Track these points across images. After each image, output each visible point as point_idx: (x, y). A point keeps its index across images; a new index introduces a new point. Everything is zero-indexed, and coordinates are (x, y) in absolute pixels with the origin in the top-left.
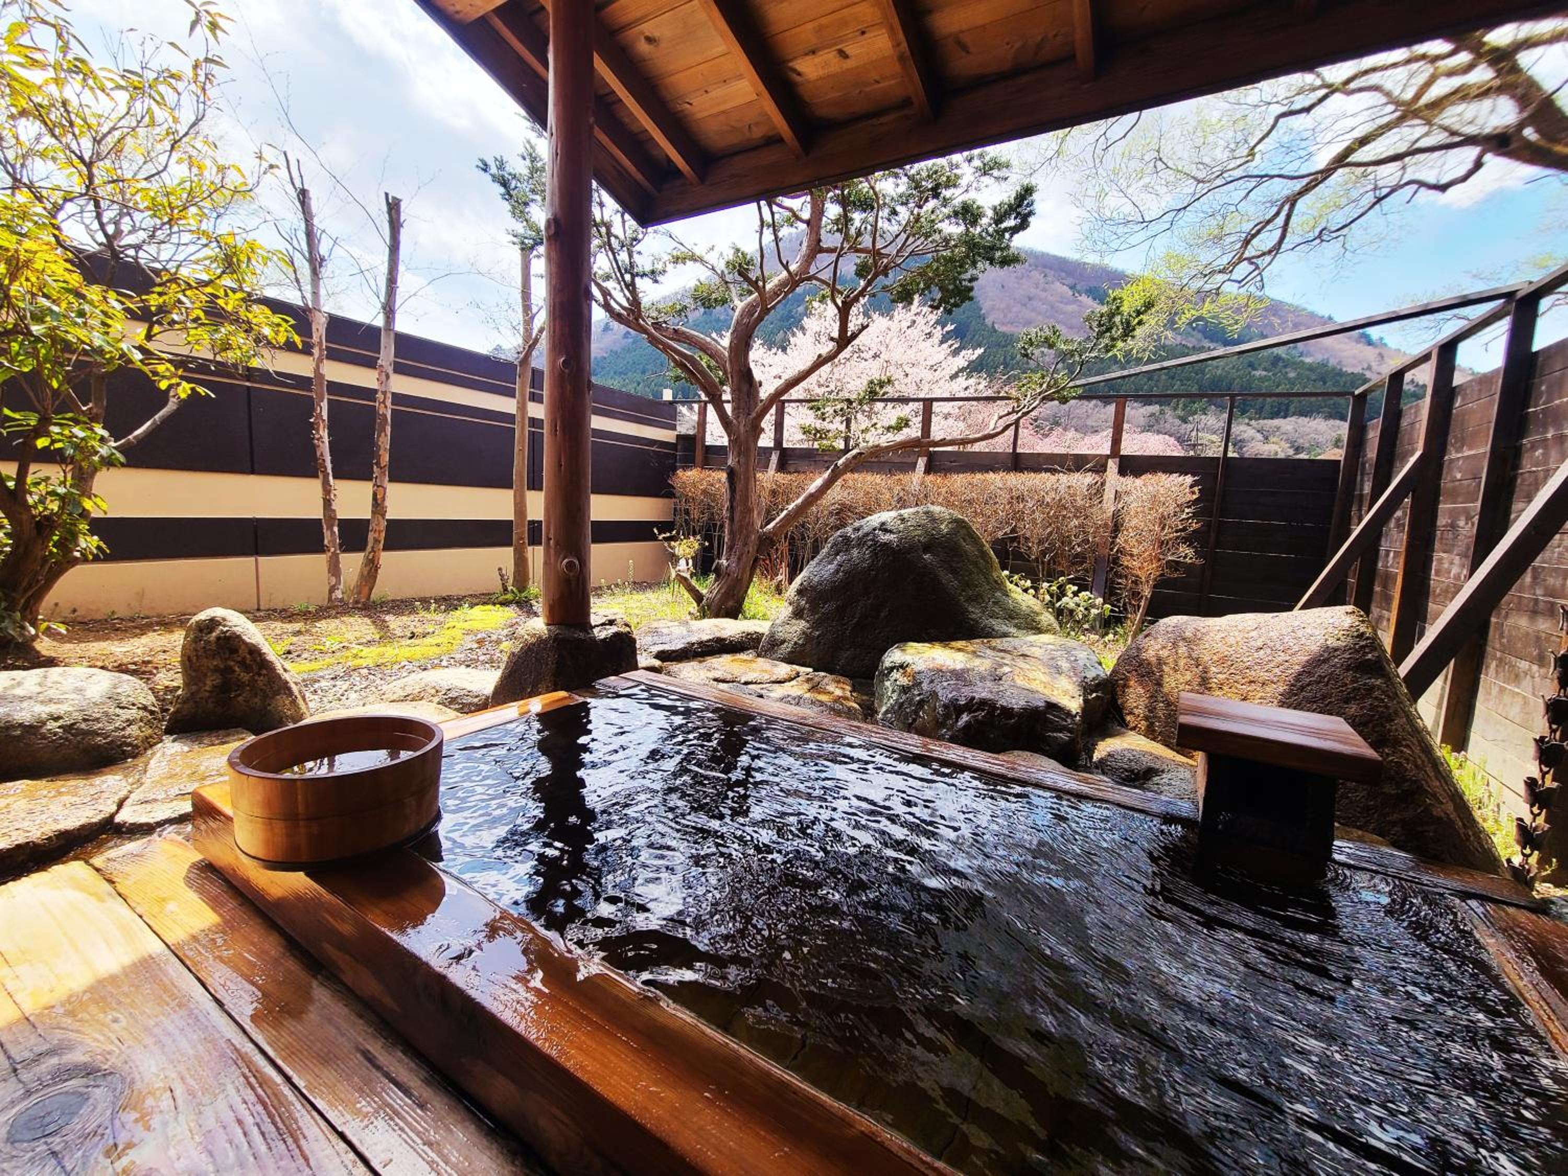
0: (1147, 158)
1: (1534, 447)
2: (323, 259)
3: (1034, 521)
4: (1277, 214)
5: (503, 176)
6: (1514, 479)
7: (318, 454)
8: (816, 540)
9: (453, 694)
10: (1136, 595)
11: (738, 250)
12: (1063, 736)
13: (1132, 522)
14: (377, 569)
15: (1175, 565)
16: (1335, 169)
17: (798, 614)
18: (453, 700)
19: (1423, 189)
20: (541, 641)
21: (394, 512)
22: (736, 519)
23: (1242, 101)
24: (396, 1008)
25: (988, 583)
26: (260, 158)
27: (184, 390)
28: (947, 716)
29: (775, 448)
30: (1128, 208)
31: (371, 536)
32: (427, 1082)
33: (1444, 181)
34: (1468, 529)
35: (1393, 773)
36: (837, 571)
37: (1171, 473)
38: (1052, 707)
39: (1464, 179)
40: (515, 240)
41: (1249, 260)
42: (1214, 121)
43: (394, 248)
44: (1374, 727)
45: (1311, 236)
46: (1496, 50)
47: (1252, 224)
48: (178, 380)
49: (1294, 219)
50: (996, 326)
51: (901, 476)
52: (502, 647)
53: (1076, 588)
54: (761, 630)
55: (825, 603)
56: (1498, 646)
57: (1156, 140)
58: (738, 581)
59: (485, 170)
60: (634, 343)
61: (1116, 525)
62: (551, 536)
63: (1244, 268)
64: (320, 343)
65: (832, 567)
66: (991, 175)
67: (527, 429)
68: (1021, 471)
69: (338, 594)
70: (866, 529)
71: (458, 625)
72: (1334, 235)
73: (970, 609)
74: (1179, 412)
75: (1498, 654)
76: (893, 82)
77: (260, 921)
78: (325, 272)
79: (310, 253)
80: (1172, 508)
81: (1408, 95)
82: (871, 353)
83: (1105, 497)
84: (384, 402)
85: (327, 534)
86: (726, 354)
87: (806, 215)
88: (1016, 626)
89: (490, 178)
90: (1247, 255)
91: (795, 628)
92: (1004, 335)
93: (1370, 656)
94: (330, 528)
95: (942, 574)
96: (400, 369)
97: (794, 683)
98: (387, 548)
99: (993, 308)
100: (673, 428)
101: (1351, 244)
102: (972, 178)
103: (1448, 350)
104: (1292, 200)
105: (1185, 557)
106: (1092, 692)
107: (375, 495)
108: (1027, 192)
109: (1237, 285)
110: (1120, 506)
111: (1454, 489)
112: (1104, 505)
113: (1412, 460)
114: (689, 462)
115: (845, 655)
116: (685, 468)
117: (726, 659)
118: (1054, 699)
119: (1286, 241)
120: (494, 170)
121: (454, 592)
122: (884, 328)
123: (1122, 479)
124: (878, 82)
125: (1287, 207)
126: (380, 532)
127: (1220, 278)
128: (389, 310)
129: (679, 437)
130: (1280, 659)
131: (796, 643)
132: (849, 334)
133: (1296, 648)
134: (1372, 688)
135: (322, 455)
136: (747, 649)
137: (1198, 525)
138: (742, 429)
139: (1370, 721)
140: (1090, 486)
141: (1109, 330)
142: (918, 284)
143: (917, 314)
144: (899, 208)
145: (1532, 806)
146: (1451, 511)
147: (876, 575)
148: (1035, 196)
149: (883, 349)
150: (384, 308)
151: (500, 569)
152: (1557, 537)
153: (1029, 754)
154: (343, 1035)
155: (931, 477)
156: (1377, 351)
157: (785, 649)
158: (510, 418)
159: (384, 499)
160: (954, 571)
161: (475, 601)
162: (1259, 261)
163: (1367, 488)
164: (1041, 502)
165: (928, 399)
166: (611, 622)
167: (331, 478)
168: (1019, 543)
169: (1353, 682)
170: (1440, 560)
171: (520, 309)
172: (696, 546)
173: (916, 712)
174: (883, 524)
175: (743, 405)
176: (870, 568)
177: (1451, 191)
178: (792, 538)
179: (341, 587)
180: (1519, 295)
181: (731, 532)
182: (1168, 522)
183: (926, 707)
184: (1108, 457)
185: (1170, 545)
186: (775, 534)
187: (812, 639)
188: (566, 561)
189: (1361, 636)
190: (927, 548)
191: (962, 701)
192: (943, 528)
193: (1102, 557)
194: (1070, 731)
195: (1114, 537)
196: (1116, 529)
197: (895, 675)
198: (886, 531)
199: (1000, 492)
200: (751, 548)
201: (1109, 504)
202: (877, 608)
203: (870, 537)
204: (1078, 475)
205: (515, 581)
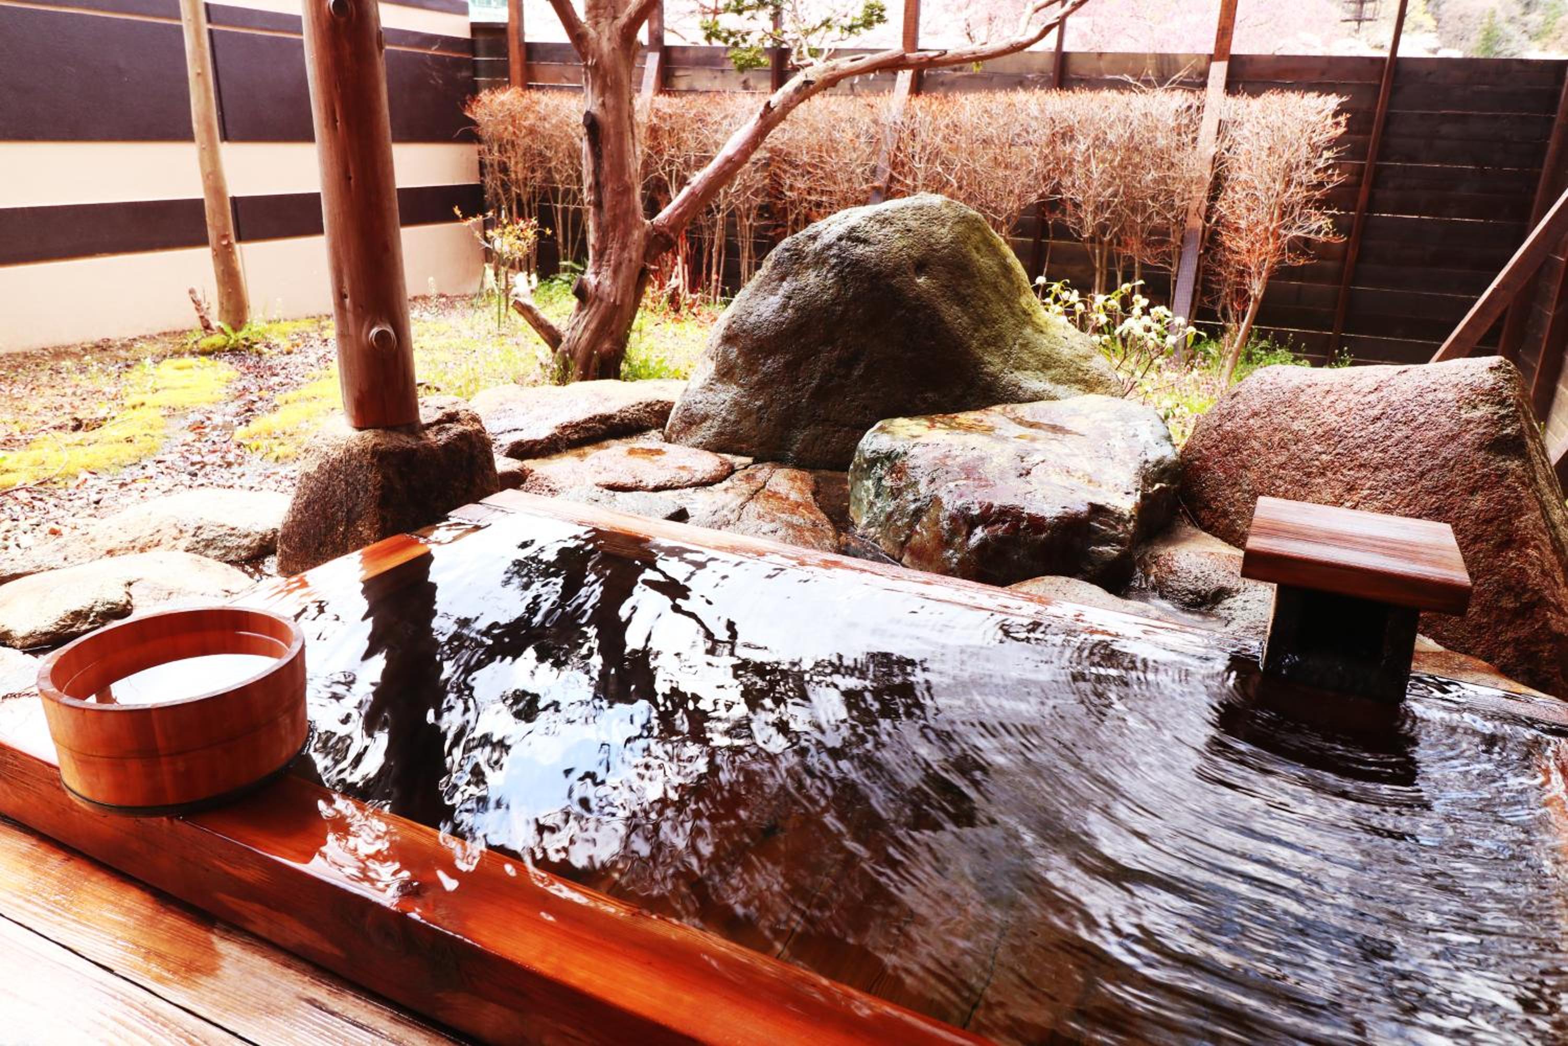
3: (1088, 175)
8: (732, 214)
9: (206, 535)
10: (1242, 295)
12: (1111, 550)
13: (1242, 175)
15: (1303, 245)
17: (725, 373)
18: (209, 544)
20: (350, 456)
22: (606, 205)
24: (337, 952)
25: (1014, 314)
28: (954, 532)
29: (650, 48)
35: (1513, 582)
36: (784, 307)
37: (1307, 89)
38: (1097, 510)
44: (1499, 525)
51: (872, 100)
53: (1147, 300)
54: (665, 397)
55: (766, 358)
58: (617, 309)
61: (1217, 177)
62: (347, 292)
65: (775, 301)
68: (1071, 86)
70: (827, 238)
71: (150, 399)
73: (987, 358)
77: (103, 876)
80: (1306, 149)
83: (1203, 131)
91: (723, 396)
93: (1509, 430)
95: (944, 307)
97: (726, 483)
100: (461, 10)
105: (1319, 231)
106: (1154, 482)
110: (1226, 144)
112: (1201, 144)
114: (500, 77)
115: (800, 437)
116: (494, 86)
117: (617, 449)
118: (1100, 501)
121: (116, 332)
123: (1231, 100)
129: (476, 28)
130: (1399, 434)
131: (725, 420)
133: (1422, 419)
134: (1505, 474)
136: (648, 429)
137: (1342, 179)
138: (605, 46)
139: (1496, 518)
140: (1180, 113)
147: (844, 312)
151: (192, 292)
153: (1063, 579)
154: (276, 987)
155: (922, 101)
157: (706, 432)
158: (167, 7)
160: (962, 301)
161: (159, 350)
164: (1099, 141)
166: (451, 418)
168: (1064, 212)
169: (1483, 465)
172: (530, 234)
173: (911, 526)
174: (853, 229)
176: (835, 301)
181: (599, 226)
182: (1295, 175)
183: (925, 519)
184: (1211, 58)
185: (1297, 211)
186: (672, 228)
187: (749, 413)
188: (375, 331)
189: (1502, 403)
190: (921, 266)
191: (976, 511)
192: (944, 234)
193: (1193, 231)
194: (1120, 542)
195: (1213, 198)
196: (1217, 186)
197: (879, 471)
198: (858, 240)
199: (1034, 124)
200: (634, 253)
201: (1208, 146)
202: (847, 363)
203: (834, 251)
204: (1159, 92)
205: (224, 311)
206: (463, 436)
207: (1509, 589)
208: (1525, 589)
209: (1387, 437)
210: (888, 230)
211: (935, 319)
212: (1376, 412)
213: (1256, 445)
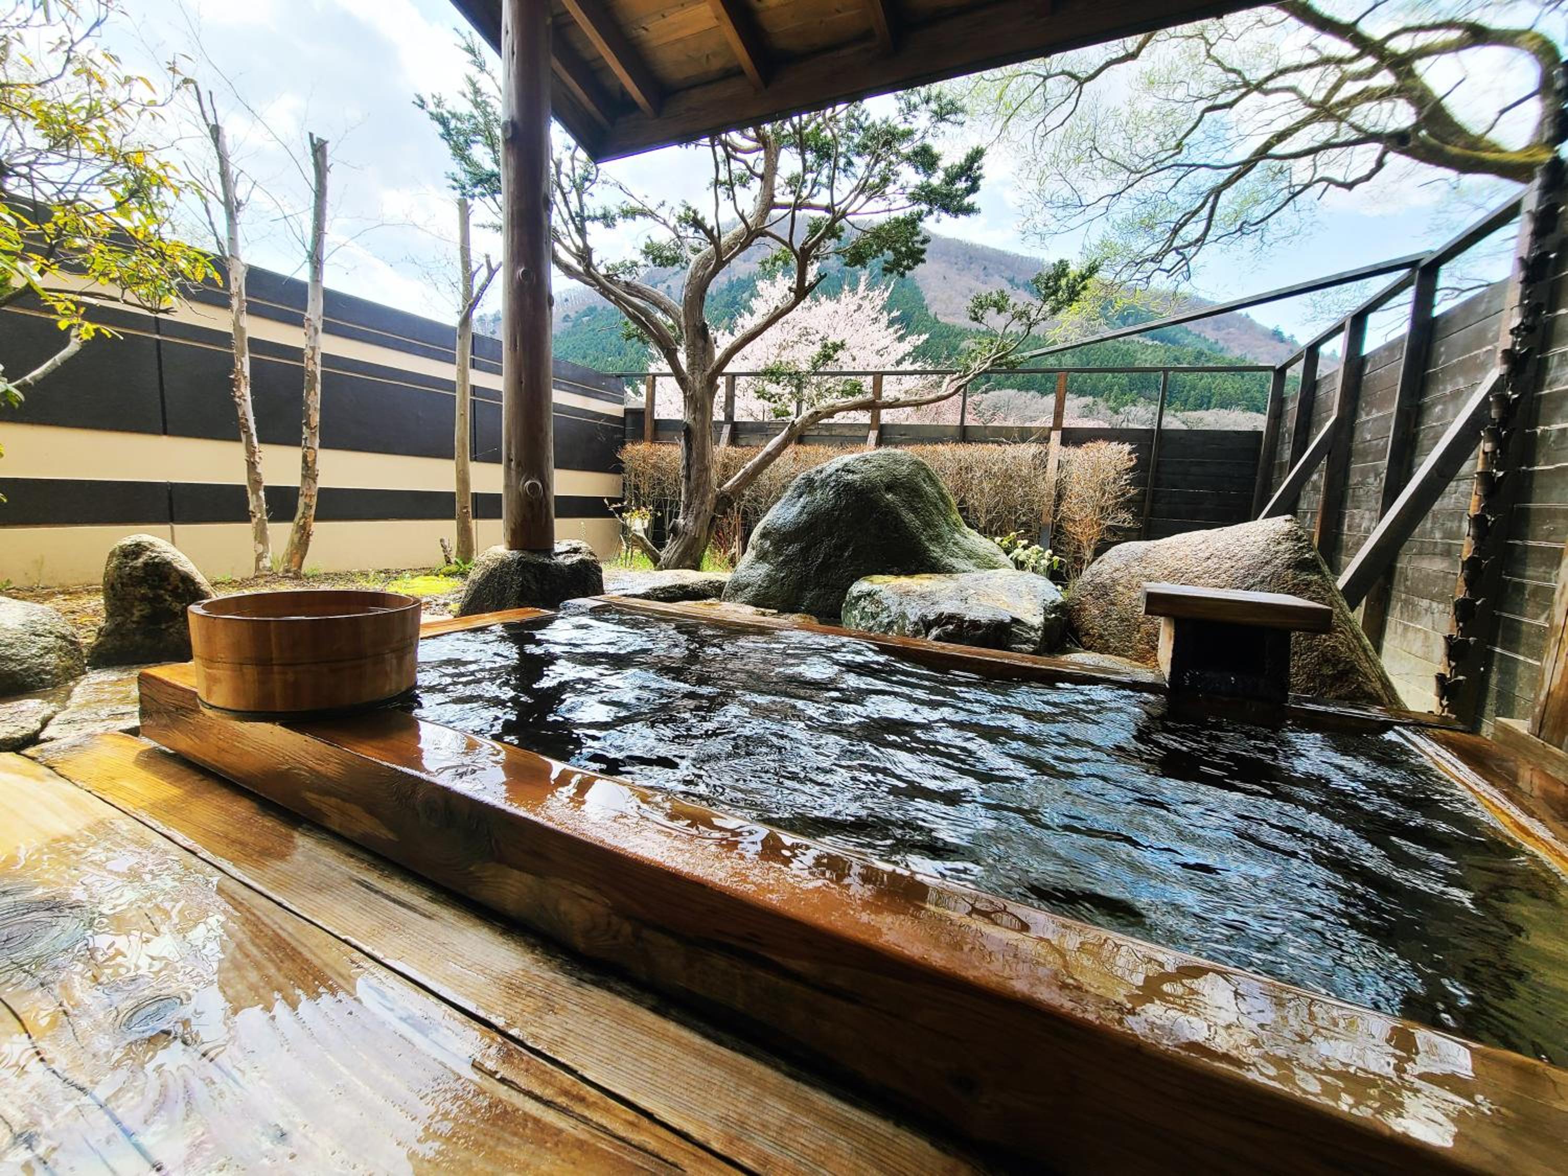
0: (1083, 147)
1: (1434, 404)
2: (239, 204)
3: (982, 491)
4: (1202, 206)
5: (442, 114)
6: (1416, 435)
7: (240, 413)
11: (689, 209)
12: (1029, 646)
13: (1075, 489)
14: (309, 536)
15: (1114, 530)
16: (1257, 161)
17: (764, 557)
19: (1332, 186)
20: (504, 564)
21: (325, 481)
22: (692, 479)
23: (1170, 97)
25: (948, 524)
26: (173, 69)
27: (88, 330)
28: (917, 632)
29: (726, 422)
30: (1066, 192)
31: (301, 501)
32: (432, 900)
33: (1350, 180)
34: (1376, 485)
36: (801, 513)
37: (1110, 442)
38: (1016, 621)
39: (1368, 178)
40: (455, 184)
41: (1176, 249)
42: (1145, 113)
43: (320, 193)
45: (1233, 229)
46: (1394, 55)
47: (1180, 215)
48: (80, 321)
49: (1218, 211)
50: (939, 317)
51: (853, 448)
52: (450, 608)
53: (1026, 542)
54: (723, 579)
55: (788, 546)
56: (1403, 589)
57: (1092, 130)
58: (695, 540)
59: (422, 107)
60: (573, 326)
61: (1059, 494)
62: (513, 457)
63: (1171, 259)
64: (239, 293)
65: (796, 509)
66: (947, 120)
67: (469, 397)
68: (970, 442)
69: (266, 562)
70: (829, 471)
72: (1253, 228)
73: (932, 548)
74: (1112, 404)
75: (1403, 596)
76: (853, 12)
78: (242, 217)
79: (226, 195)
80: (1113, 474)
81: (1318, 97)
82: (819, 336)
83: (1049, 467)
84: (313, 358)
85: (252, 499)
86: (681, 309)
87: (760, 169)
88: (974, 565)
89: (428, 116)
90: (1175, 244)
91: (759, 571)
92: (946, 326)
93: (1305, 556)
94: (256, 492)
95: (904, 513)
96: (329, 329)
98: (317, 518)
99: (935, 299)
100: (621, 402)
101: (1268, 238)
102: (928, 124)
103: (1359, 321)
104: (1217, 192)
105: (1124, 522)
106: (1051, 613)
107: (305, 457)
108: (977, 155)
109: (1166, 274)
110: (1063, 475)
111: (1364, 449)
112: (1048, 474)
113: (1328, 424)
114: (638, 437)
115: (810, 595)
116: (634, 443)
118: (1017, 616)
119: (1210, 232)
120: (432, 108)
121: (392, 567)
122: (831, 311)
123: (1064, 449)
124: (838, 11)
125: (1211, 199)
126: (311, 496)
127: (1150, 266)
128: (316, 260)
129: (627, 411)
130: (1227, 565)
131: (760, 585)
132: (807, 284)
133: (1241, 555)
134: (1309, 584)
135: (244, 414)
136: (711, 595)
137: (1135, 492)
138: (698, 385)
140: (1034, 457)
141: (1055, 293)
142: (871, 246)
143: (863, 298)
144: (855, 159)
145: (1442, 698)
146: (1362, 469)
147: (839, 515)
148: (984, 160)
149: (831, 332)
150: (311, 256)
151: (442, 540)
152: (1453, 484)
154: (333, 870)
156: (1289, 347)
157: (749, 593)
158: (450, 385)
159: (314, 461)
160: (914, 510)
161: (415, 573)
162: (1186, 251)
163: (1287, 455)
164: (988, 473)
165: (878, 373)
166: (576, 551)
167: (255, 439)
169: (1294, 578)
170: (1352, 517)
171: (459, 265)
172: (648, 515)
174: (846, 465)
175: (697, 361)
176: (833, 509)
177: (1357, 188)
178: (745, 512)
179: (270, 555)
180: (1423, 263)
181: (687, 490)
182: (1108, 488)
183: (895, 628)
184: (1051, 429)
185: (1110, 510)
186: (732, 493)
187: (776, 581)
188: (528, 483)
189: (1299, 539)
190: (889, 488)
191: (931, 617)
192: (904, 470)
193: (1046, 525)
194: (1034, 643)
195: (1057, 505)
196: (1060, 497)
197: (862, 603)
198: (849, 471)
199: (948, 464)
200: (709, 507)
201: (1052, 474)
202: (841, 548)
203: (834, 478)
204: (1023, 446)
205: (459, 551)
206: (582, 562)
207: (1327, 661)
208: (1339, 661)
209: (1216, 569)
210: (868, 466)
211: (898, 518)
212: (1207, 554)
213: (1120, 588)
